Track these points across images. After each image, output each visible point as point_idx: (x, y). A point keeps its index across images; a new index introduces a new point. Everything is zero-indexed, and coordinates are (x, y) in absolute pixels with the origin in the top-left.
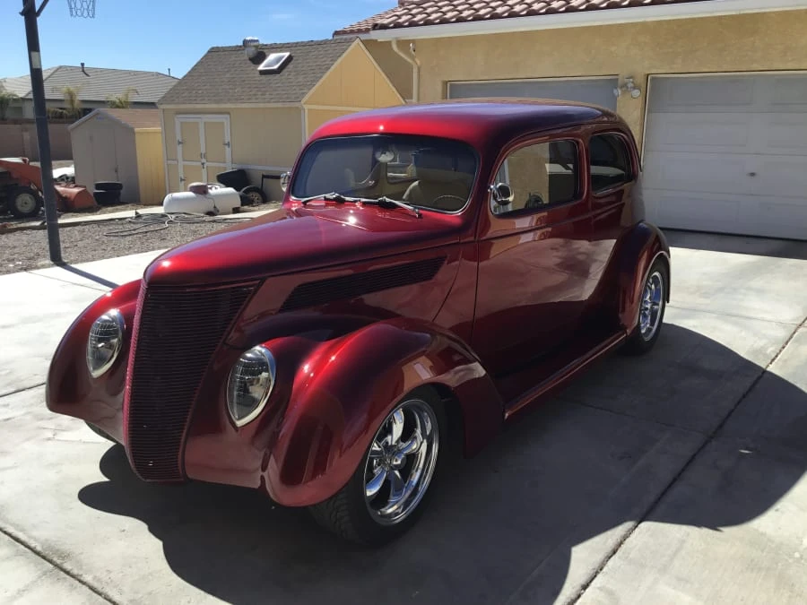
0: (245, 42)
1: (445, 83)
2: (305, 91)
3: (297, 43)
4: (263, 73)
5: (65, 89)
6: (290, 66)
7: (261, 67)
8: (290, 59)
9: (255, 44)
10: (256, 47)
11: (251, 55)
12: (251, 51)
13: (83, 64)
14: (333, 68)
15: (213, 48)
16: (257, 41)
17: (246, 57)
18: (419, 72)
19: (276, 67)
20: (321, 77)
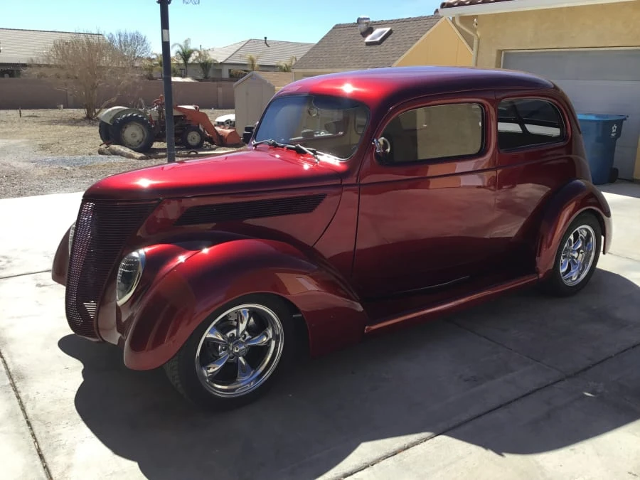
0: (359, 20)
1: (500, 52)
2: (397, 58)
3: (399, 20)
4: (369, 44)
5: (248, 56)
6: (390, 38)
7: (368, 39)
8: (390, 32)
9: (367, 21)
10: (367, 23)
11: (363, 30)
12: (363, 27)
13: (266, 38)
14: (421, 39)
15: (337, 25)
16: (368, 19)
17: (360, 32)
18: (479, 42)
19: (378, 39)
20: (410, 47)
